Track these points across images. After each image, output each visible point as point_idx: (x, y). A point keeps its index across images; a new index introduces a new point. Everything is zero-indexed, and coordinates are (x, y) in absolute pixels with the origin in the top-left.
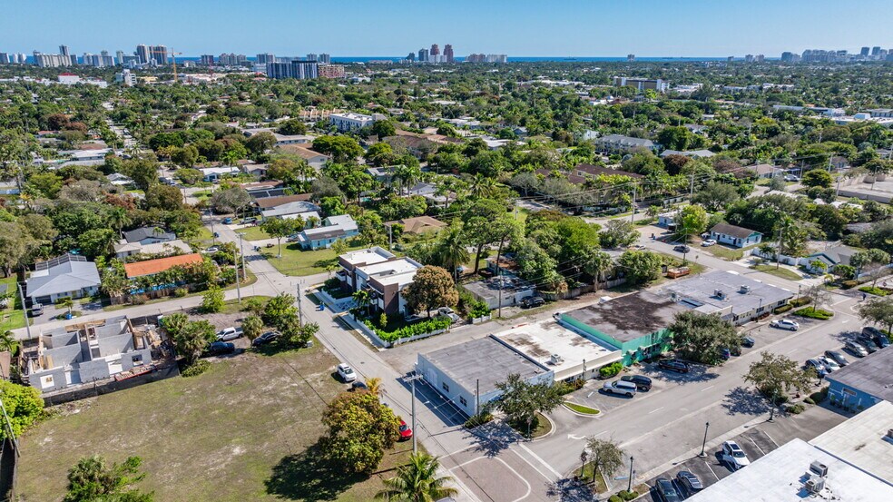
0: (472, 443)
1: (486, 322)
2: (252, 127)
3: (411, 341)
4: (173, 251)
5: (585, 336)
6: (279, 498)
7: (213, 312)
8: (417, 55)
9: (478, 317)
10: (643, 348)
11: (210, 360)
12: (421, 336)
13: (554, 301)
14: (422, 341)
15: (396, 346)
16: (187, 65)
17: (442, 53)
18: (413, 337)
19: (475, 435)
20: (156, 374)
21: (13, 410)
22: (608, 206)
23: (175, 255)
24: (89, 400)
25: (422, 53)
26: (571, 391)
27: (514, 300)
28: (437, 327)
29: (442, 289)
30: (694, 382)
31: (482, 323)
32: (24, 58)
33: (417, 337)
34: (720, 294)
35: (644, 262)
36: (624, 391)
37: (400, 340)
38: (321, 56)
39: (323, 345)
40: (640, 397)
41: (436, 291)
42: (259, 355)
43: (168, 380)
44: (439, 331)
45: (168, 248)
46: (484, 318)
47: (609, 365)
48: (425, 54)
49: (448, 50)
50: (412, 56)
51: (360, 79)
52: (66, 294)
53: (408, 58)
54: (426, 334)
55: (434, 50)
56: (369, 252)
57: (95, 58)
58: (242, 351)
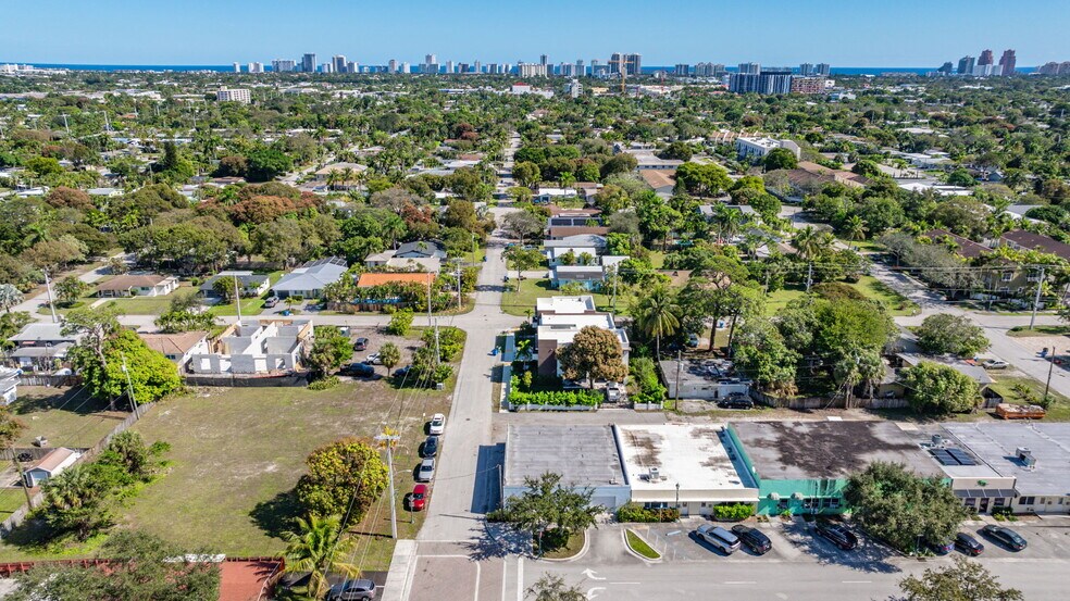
0: (473, 538)
1: (653, 411)
2: (640, 148)
3: (544, 410)
4: (417, 268)
5: (733, 458)
6: (253, 522)
7: (396, 334)
8: (956, 66)
9: (643, 402)
10: (801, 496)
11: (343, 379)
12: (556, 407)
13: (772, 407)
14: (556, 414)
15: (522, 411)
16: (657, 76)
17: (996, 62)
18: (546, 406)
19: (487, 530)
20: (285, 380)
21: (147, 378)
22: (1015, 296)
23: (418, 272)
24: (223, 389)
25: (963, 63)
26: (653, 521)
27: (716, 393)
28: (579, 402)
29: (600, 358)
30: (846, 567)
31: (647, 410)
32: (510, 68)
33: (552, 407)
34: (1022, 457)
35: (936, 381)
36: (719, 543)
37: (529, 405)
38: (819, 66)
39: (453, 391)
40: (740, 559)
41: (591, 359)
42: (389, 385)
43: (293, 388)
44: (583, 407)
45: (412, 264)
46: (652, 406)
47: (732, 504)
48: (968, 65)
49: (1009, 57)
50: (948, 66)
51: (841, 96)
52: (302, 292)
53: (940, 70)
54: (563, 407)
55: (986, 58)
56: (580, 300)
57: (569, 67)
58: (379, 377)
